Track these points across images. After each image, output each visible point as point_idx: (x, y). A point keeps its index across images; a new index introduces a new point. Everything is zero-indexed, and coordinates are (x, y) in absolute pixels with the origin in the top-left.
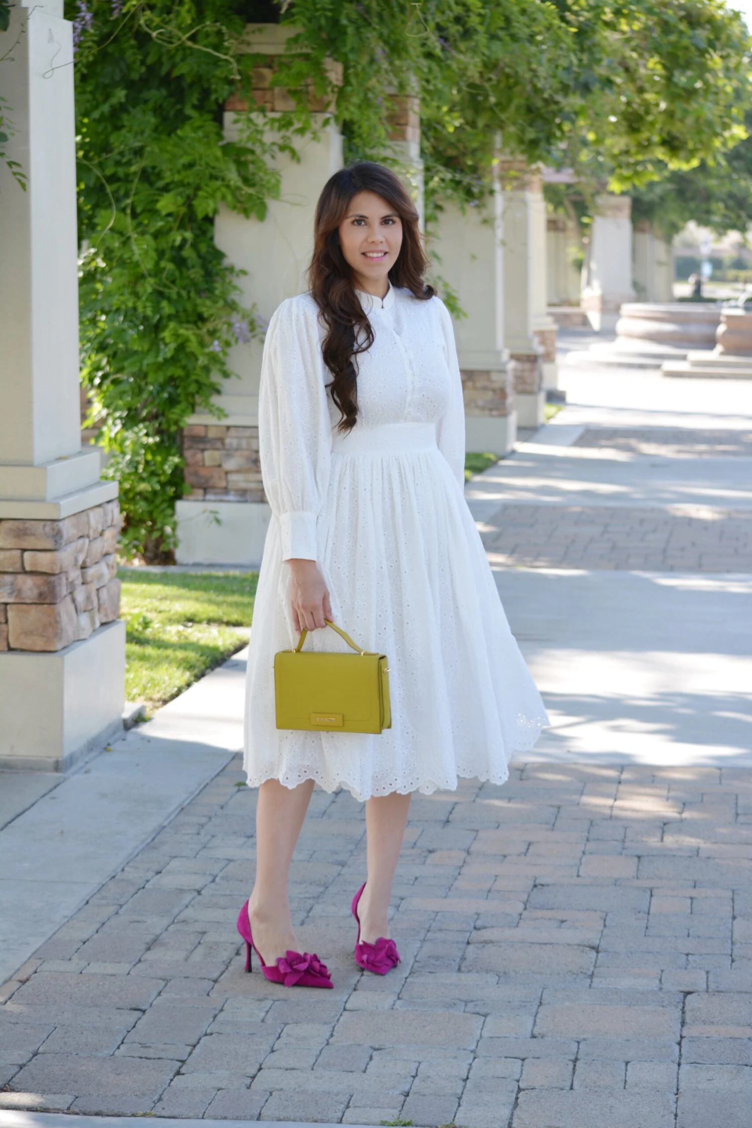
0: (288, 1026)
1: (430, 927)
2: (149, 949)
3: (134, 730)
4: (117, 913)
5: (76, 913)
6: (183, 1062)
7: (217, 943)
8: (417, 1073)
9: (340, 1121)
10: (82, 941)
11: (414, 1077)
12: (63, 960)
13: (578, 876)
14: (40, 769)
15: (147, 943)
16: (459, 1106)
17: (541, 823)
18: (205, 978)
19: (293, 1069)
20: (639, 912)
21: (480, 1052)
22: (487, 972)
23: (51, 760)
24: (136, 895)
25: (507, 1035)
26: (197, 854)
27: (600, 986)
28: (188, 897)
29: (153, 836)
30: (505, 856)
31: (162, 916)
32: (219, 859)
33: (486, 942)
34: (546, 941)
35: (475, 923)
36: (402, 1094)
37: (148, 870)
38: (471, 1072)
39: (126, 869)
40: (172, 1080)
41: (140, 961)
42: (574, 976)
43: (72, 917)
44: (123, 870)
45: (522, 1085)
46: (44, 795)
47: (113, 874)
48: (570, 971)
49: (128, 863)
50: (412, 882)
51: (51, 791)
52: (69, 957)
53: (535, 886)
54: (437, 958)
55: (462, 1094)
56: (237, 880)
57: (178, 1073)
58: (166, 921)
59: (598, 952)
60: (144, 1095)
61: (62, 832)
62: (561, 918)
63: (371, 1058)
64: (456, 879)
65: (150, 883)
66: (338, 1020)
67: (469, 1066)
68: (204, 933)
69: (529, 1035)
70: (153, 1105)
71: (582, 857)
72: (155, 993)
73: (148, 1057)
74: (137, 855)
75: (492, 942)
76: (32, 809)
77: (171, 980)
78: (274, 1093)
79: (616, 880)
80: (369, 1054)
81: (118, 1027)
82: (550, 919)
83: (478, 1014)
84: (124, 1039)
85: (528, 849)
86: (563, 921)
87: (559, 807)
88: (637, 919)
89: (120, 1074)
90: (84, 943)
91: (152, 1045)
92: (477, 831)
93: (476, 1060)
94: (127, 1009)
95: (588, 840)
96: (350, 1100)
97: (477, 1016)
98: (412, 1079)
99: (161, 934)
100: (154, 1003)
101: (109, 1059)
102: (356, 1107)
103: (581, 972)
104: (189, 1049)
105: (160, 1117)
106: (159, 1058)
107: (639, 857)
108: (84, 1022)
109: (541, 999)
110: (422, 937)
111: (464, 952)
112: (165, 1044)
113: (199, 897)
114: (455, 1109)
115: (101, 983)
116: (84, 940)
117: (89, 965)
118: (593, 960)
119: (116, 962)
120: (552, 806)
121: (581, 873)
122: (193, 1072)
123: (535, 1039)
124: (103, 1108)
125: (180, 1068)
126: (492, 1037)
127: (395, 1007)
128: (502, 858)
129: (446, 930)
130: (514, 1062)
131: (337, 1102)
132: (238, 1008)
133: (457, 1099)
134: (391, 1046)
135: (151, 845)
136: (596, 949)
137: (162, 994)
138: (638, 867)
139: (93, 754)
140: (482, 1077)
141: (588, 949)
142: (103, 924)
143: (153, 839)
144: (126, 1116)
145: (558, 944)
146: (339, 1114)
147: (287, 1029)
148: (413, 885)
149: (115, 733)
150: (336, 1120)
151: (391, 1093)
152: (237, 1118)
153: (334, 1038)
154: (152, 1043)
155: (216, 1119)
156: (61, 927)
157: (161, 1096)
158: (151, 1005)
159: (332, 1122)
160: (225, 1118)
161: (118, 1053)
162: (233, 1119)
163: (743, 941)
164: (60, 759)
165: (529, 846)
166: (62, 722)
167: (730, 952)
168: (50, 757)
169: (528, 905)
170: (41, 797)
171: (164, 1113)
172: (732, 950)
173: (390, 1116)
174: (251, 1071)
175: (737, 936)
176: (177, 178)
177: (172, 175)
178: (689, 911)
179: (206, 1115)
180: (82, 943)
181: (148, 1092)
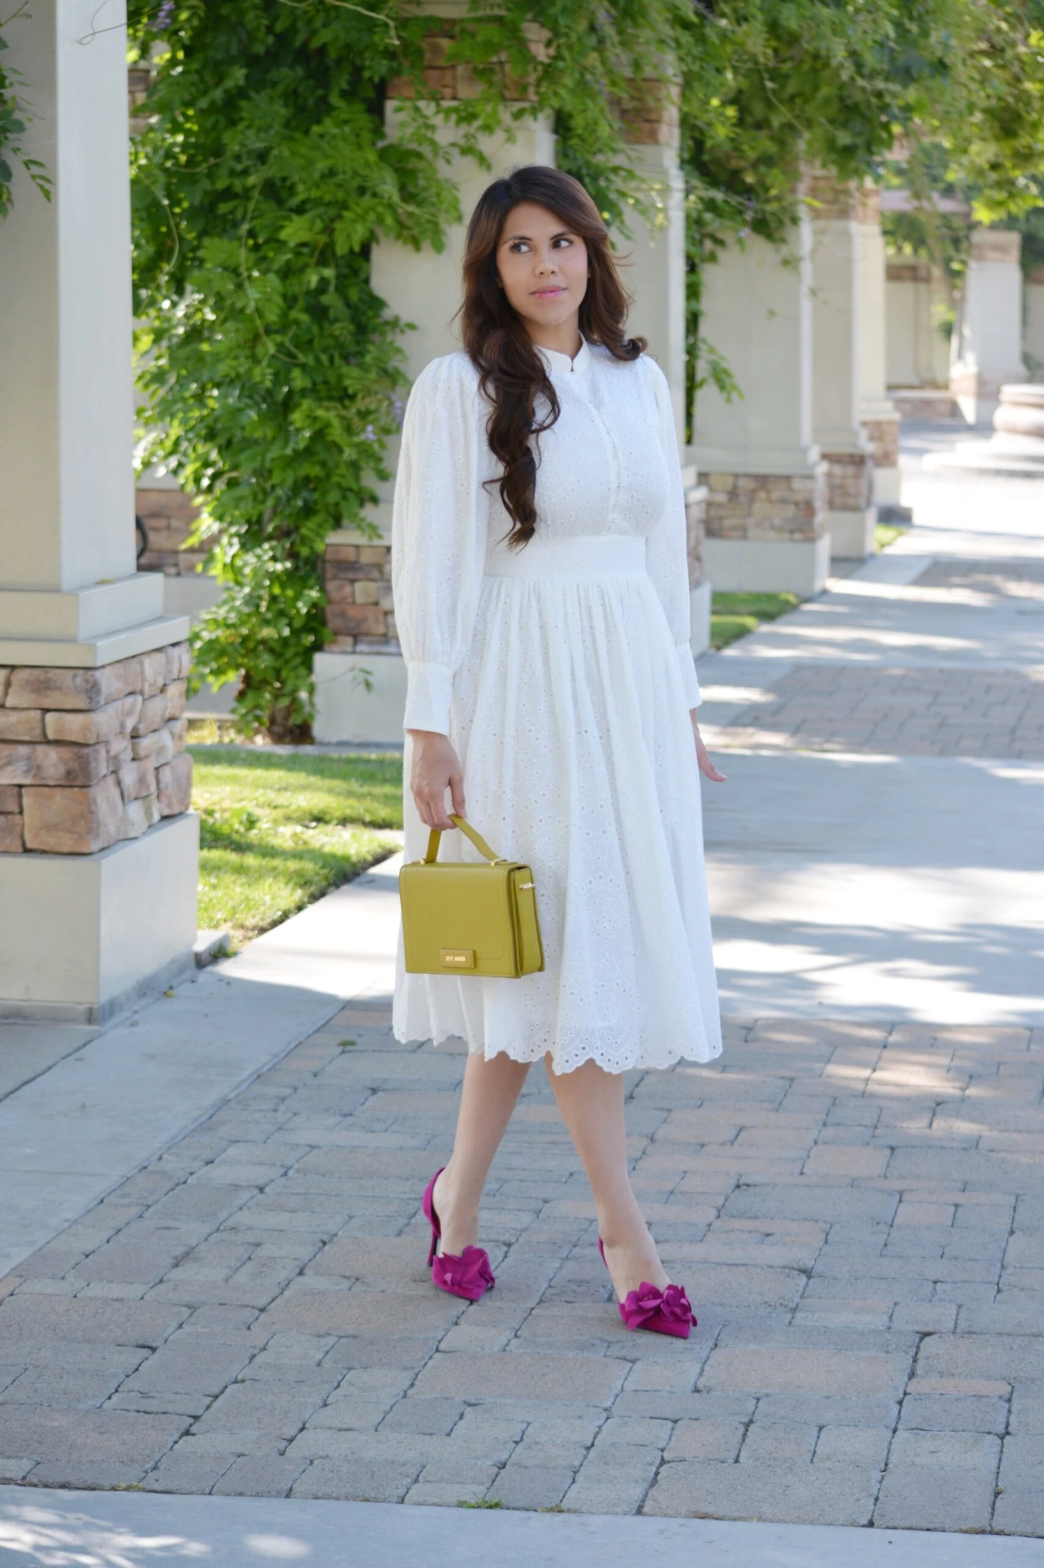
0: (353, 1372)
1: (578, 1240)
2: (177, 1265)
3: (209, 968)
4: (141, 1216)
5: (83, 1216)
6: (196, 1418)
7: (273, 1259)
8: (522, 1439)
9: (402, 1501)
10: (84, 1254)
11: (517, 1443)
12: (53, 1278)
13: (802, 1173)
14: (66, 1021)
15: (175, 1258)
17: (762, 1101)
18: (247, 1306)
19: (349, 1430)
20: (878, 1224)
21: (615, 1411)
23: (82, 1008)
24: (172, 1193)
25: (659, 1388)
26: (268, 1138)
27: (804, 1323)
28: (244, 1196)
29: (211, 1112)
30: (703, 1146)
31: (203, 1221)
32: (298, 1145)
34: (738, 1262)
36: (496, 1465)
37: (195, 1159)
38: (600, 1436)
39: (164, 1157)
40: (176, 1442)
42: (770, 1309)
43: (76, 1220)
44: (160, 1158)
45: (667, 1456)
46: (69, 1055)
47: (146, 1164)
48: (765, 1303)
49: (170, 1148)
50: (564, 1179)
51: (79, 1049)
52: (62, 1275)
53: (738, 1186)
54: (580, 1283)
55: (581, 1466)
56: (316, 1174)
57: (187, 1433)
58: (207, 1228)
59: (809, 1277)
60: (132, 1461)
61: (84, 1106)
62: (766, 1230)
63: (461, 1416)
65: (194, 1176)
66: (426, 1364)
67: (597, 1430)
68: (258, 1245)
69: (690, 1388)
70: (143, 1475)
71: (812, 1148)
72: (175, 1324)
73: (149, 1410)
74: (184, 1138)
76: (48, 1074)
77: (200, 1308)
78: (315, 1462)
79: (854, 1180)
80: (460, 1411)
81: (113, 1370)
82: (750, 1232)
83: (625, 1359)
84: (119, 1387)
85: (737, 1136)
86: (768, 1235)
87: (792, 1080)
88: (874, 1233)
89: (104, 1433)
90: (87, 1256)
91: (157, 1395)
92: (670, 1111)
93: (609, 1421)
94: (133, 1347)
95: (825, 1125)
96: (420, 1472)
97: (620, 1361)
98: (514, 1445)
99: (197, 1246)
100: (170, 1339)
101: (94, 1413)
102: (428, 1481)
103: (781, 1304)
104: (207, 1400)
105: (149, 1491)
106: (164, 1413)
107: (892, 1149)
108: (68, 1362)
109: (717, 1340)
110: (564, 1253)
112: (176, 1393)
113: (260, 1196)
114: (566, 1487)
115: (101, 1311)
116: (88, 1253)
117: (88, 1285)
118: (801, 1288)
119: (127, 1283)
120: (783, 1078)
121: (804, 1171)
122: (206, 1432)
123: (697, 1394)
124: (72, 1479)
125: (191, 1426)
126: (636, 1391)
127: (508, 1349)
128: (699, 1147)
130: (662, 1425)
131: (401, 1474)
132: (287, 1347)
133: (572, 1474)
134: (493, 1400)
135: (206, 1125)
136: (807, 1273)
137: (183, 1326)
138: (888, 1162)
139: (144, 1002)
140: (613, 1445)
141: (795, 1272)
142: (119, 1230)
143: (211, 1117)
144: (103, 1490)
145: (755, 1265)
146: (402, 1491)
147: (351, 1376)
148: (566, 1182)
149: (181, 972)
150: (396, 1499)
151: (480, 1464)
152: (258, 1495)
153: (414, 1389)
154: (158, 1392)
155: (228, 1495)
156: (58, 1235)
157: (157, 1463)
158: (166, 1341)
159: (389, 1502)
160: (241, 1494)
161: (107, 1405)
162: (252, 1496)
163: (1018, 1265)
164: (95, 1006)
165: (740, 1131)
166: (98, 954)
167: (996, 1279)
168: (80, 1003)
169: (723, 1211)
170: (63, 1058)
171: (156, 1487)
172: (1000, 1277)
173: (472, 1495)
174: (290, 1431)
175: (1010, 1258)
176: (315, 194)
177: (309, 189)
178: (950, 1223)
179: (215, 1490)
180: (83, 1257)
181: (139, 1458)
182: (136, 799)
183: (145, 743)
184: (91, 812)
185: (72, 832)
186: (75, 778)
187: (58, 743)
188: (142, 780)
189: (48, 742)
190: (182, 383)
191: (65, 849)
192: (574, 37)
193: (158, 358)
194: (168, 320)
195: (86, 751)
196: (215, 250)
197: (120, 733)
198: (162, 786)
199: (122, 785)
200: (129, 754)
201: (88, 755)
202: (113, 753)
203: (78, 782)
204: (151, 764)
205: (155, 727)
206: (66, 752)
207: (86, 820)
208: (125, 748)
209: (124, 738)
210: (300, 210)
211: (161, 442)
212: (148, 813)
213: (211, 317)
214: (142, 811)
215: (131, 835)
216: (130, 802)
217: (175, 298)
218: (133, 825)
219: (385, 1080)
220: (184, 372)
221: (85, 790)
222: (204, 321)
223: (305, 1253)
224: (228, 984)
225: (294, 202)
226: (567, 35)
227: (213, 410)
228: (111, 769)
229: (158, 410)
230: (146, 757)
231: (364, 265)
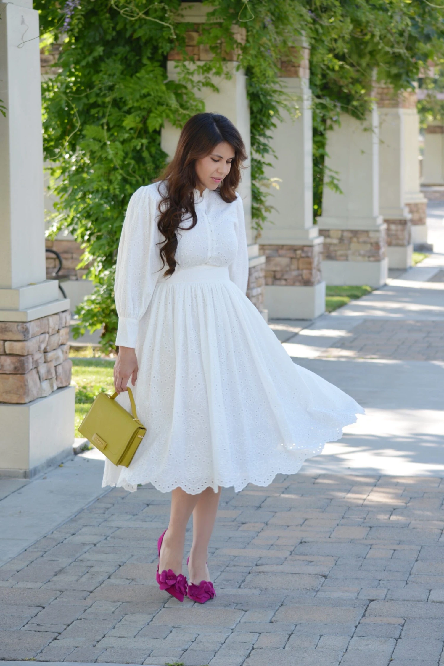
0: (127, 615)
1: (229, 564)
2: (56, 575)
3: (80, 455)
4: (42, 556)
5: (17, 556)
6: (60, 633)
7: (98, 572)
8: (195, 640)
9: (143, 664)
10: (17, 571)
11: (193, 642)
12: (2, 581)
13: (330, 537)
14: (15, 477)
15: (56, 572)
16: (215, 656)
17: (317, 508)
18: (85, 591)
19: (123, 637)
20: (359, 557)
21: (236, 630)
22: (255, 588)
23: (22, 471)
24: (56, 547)
25: (255, 621)
26: (100, 524)
27: (321, 596)
28: (87, 548)
29: (76, 514)
30: (288, 526)
31: (69, 558)
32: (112, 527)
33: (260, 572)
34: (297, 572)
35: (257, 562)
36: (183, 650)
37: (67, 533)
38: (228, 639)
39: (54, 532)
40: (50, 643)
41: (49, 581)
42: (307, 591)
43: (14, 558)
44: (52, 533)
45: (255, 646)
46: (15, 491)
47: (46, 535)
48: (306, 588)
49: (57, 529)
50: (226, 540)
51: (20, 489)
52: (7, 579)
53: (301, 543)
54: (227, 581)
55: (218, 650)
56: (119, 539)
57: (55, 639)
58: (70, 560)
59: (326, 578)
60: (32, 650)
61: (20, 512)
62: (310, 560)
63: (171, 632)
64: (254, 539)
65: (67, 540)
66: (158, 612)
67: (227, 637)
68: (91, 567)
69: (269, 621)
70: (36, 655)
71: (336, 527)
72: (54, 598)
73: (40, 631)
74: (63, 525)
75: (264, 572)
76: (6, 499)
77: (64, 591)
78: (108, 649)
79: (352, 540)
80: (171, 630)
81: (26, 616)
82: (303, 561)
83: (243, 610)
84: (28, 622)
86: (311, 562)
87: (331, 500)
88: (357, 561)
89: (21, 639)
90: (18, 572)
91: (44, 625)
92: (276, 512)
93: (233, 633)
94: (35, 606)
95: (343, 518)
96: (151, 653)
97: (241, 611)
99: (65, 567)
100: (51, 603)
101: (17, 632)
102: (154, 656)
103: (312, 589)
104: (65, 627)
105: (38, 661)
106: (46, 632)
107: (371, 527)
108: (7, 613)
109: (283, 603)
110: (223, 569)
111: (245, 578)
112: (52, 624)
113: (94, 548)
114: (211, 658)
115: (22, 593)
116: (18, 571)
117: (18, 583)
118: (322, 583)
119: (34, 582)
120: (327, 499)
121: (332, 536)
122: (64, 639)
123: (271, 623)
124: (6, 657)
125: (57, 636)
126: (246, 622)
128: (286, 527)
129: (238, 566)
130: (254, 635)
131: (143, 653)
132: (100, 606)
133: (214, 653)
134: (184, 626)
135: (73, 520)
137: (57, 598)
138: (368, 532)
139: (50, 469)
140: (233, 642)
141: (320, 576)
142: (32, 562)
143: (76, 516)
144: (19, 661)
145: (303, 574)
146: (143, 660)
147: (126, 617)
148: (227, 541)
149: (67, 456)
150: (140, 663)
151: (176, 649)
152: (83, 662)
153: (152, 622)
154: (44, 624)
155: (71, 662)
156: (6, 563)
157: (42, 650)
158: (49, 604)
159: (137, 664)
160: (76, 661)
161: (23, 629)
162: (80, 662)
163: (417, 573)
164: (27, 470)
165: (305, 521)
166: (29, 447)
167: (406, 579)
168: (21, 469)
169: (293, 553)
170: (12, 493)
171: (41, 659)
172: (408, 578)
173: (172, 661)
174: (98, 638)
175: (414, 571)
176: (136, 104)
177: (133, 102)
178: (390, 557)
179: (65, 660)
180: (16, 572)
181: (35, 648)
182: (46, 379)
183: (50, 355)
184: (25, 385)
185: (17, 394)
186: (18, 370)
187: (11, 355)
188: (49, 371)
189: (6, 355)
190: (74, 192)
191: (14, 402)
192: (255, 31)
193: (64, 181)
194: (69, 163)
195: (22, 358)
196: (90, 130)
197: (39, 350)
198: (58, 374)
199: (40, 374)
200: (43, 360)
201: (24, 360)
202: (35, 359)
203: (20, 372)
204: (54, 364)
205: (54, 348)
206: (14, 359)
207: (23, 388)
208: (41, 357)
209: (40, 353)
210: (129, 112)
211: (65, 219)
212: (52, 386)
213: (88, 162)
214: (49, 385)
215: (44, 395)
216: (43, 381)
217: (71, 153)
218: (44, 391)
219: (153, 501)
220: (76, 187)
221: (22, 376)
222: (84, 163)
223: (111, 570)
224: (88, 461)
225: (126, 108)
226: (252, 31)
227: (89, 204)
228: (34, 366)
229: (64, 204)
230: (51, 361)
231: (158, 137)
